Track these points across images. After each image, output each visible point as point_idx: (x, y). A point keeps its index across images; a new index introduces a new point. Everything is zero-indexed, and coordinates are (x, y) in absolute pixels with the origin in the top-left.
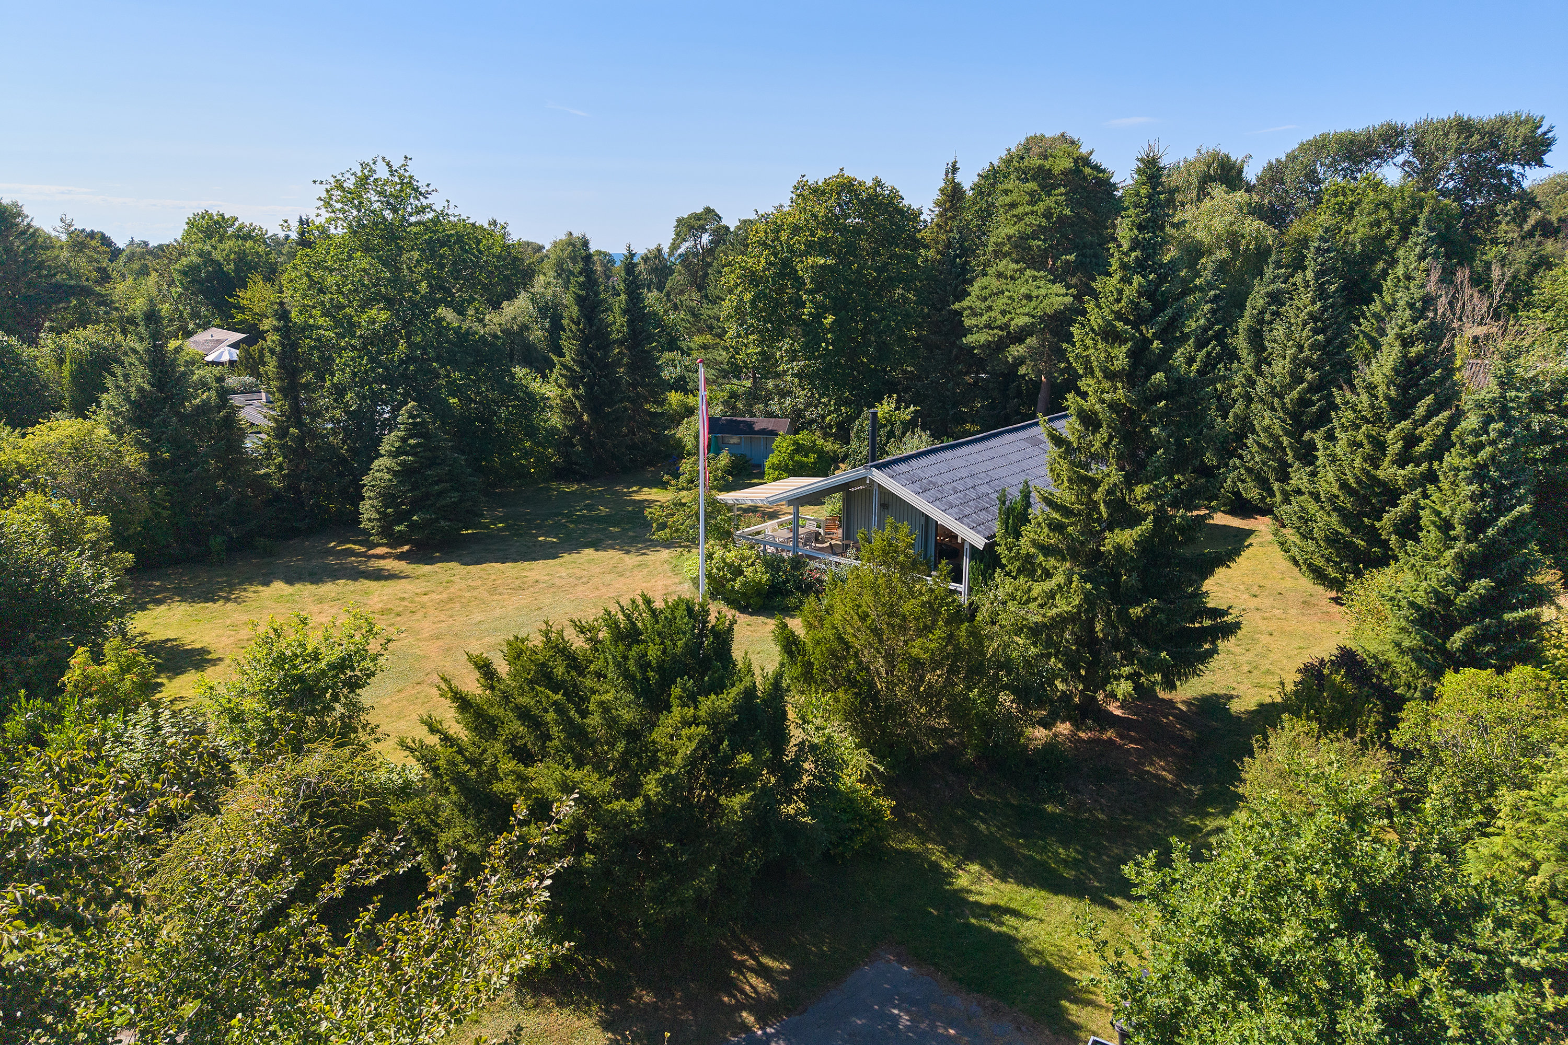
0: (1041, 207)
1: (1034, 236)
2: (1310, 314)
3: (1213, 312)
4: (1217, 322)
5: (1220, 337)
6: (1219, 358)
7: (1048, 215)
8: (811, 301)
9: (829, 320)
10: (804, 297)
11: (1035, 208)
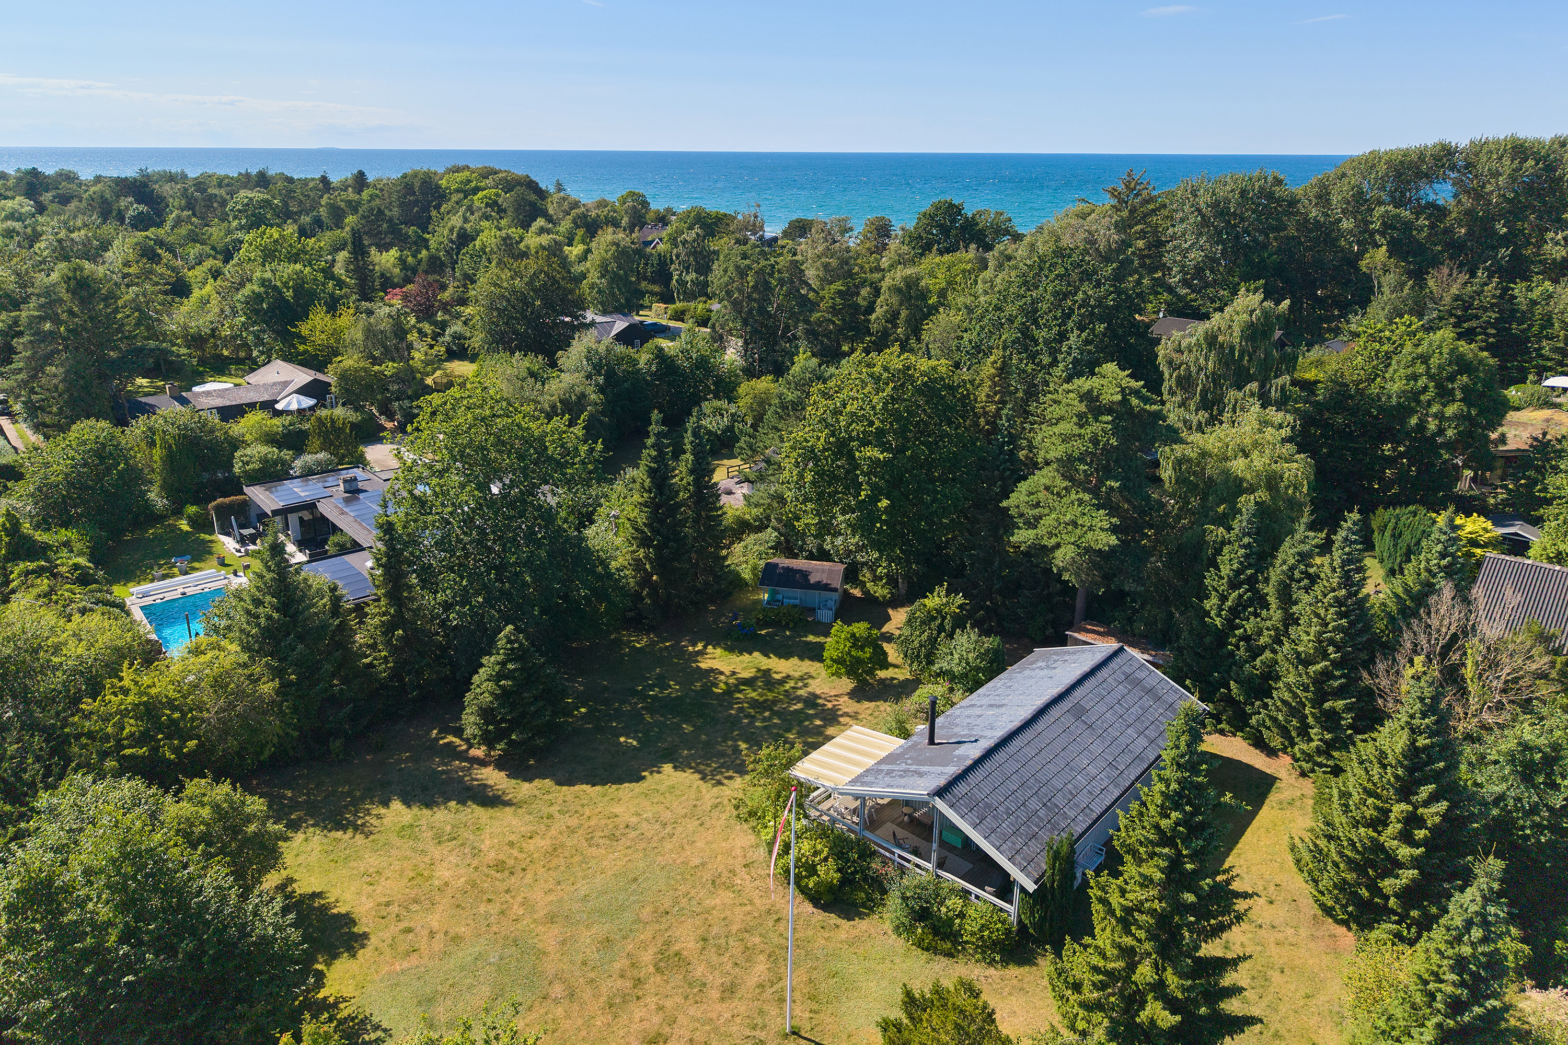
0: (1088, 431)
1: (1081, 460)
2: (1336, 598)
3: (1247, 556)
4: (1250, 566)
5: (1252, 582)
6: (1250, 602)
7: (1095, 441)
8: (867, 483)
9: (884, 503)
10: (861, 479)
11: (1083, 431)
